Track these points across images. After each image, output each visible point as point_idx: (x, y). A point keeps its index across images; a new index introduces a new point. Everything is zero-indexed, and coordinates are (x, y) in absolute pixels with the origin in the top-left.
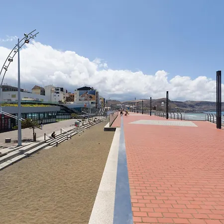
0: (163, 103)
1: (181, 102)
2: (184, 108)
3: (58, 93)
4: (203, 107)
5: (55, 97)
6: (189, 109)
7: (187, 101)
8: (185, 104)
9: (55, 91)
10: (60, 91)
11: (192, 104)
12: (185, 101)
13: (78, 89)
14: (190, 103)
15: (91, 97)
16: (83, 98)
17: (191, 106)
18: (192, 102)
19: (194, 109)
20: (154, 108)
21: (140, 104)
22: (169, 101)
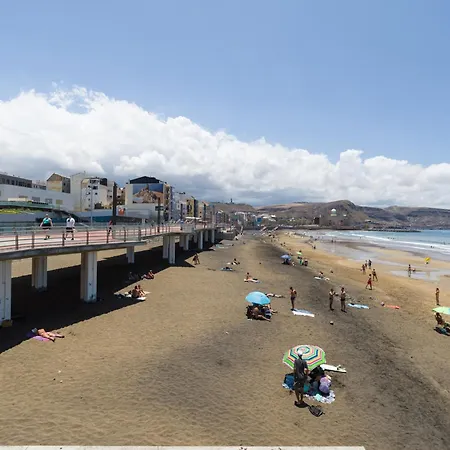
0: (334, 210)
1: (378, 209)
2: (384, 222)
3: (95, 188)
4: (425, 219)
5: (89, 197)
6: (393, 223)
7: (390, 208)
8: (387, 214)
9: (89, 184)
10: (98, 185)
11: (402, 213)
12: (387, 206)
13: (132, 182)
14: (397, 212)
15: (155, 197)
16: (141, 198)
17: (400, 218)
18: (402, 209)
19: (406, 223)
20: (317, 221)
21: (293, 212)
22: (352, 206)
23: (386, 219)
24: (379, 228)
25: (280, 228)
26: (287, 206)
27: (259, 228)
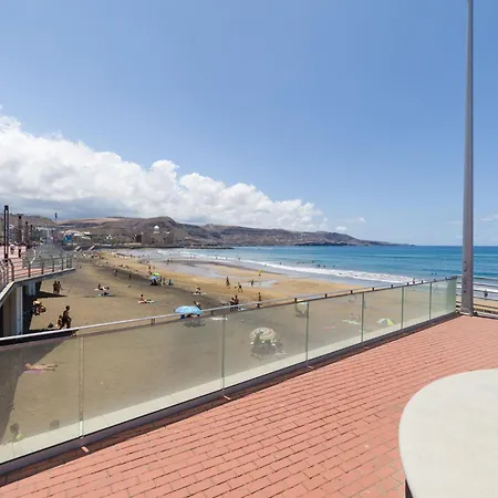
0: (157, 227)
1: (197, 227)
2: (202, 240)
4: (236, 237)
6: (210, 241)
7: (208, 226)
8: (204, 231)
11: (219, 232)
12: (204, 224)
14: (214, 230)
17: (216, 235)
18: (216, 227)
19: (220, 241)
20: (139, 239)
21: (107, 228)
22: (173, 223)
23: (204, 237)
24: (198, 246)
25: (96, 248)
26: (100, 220)
27: (71, 248)
